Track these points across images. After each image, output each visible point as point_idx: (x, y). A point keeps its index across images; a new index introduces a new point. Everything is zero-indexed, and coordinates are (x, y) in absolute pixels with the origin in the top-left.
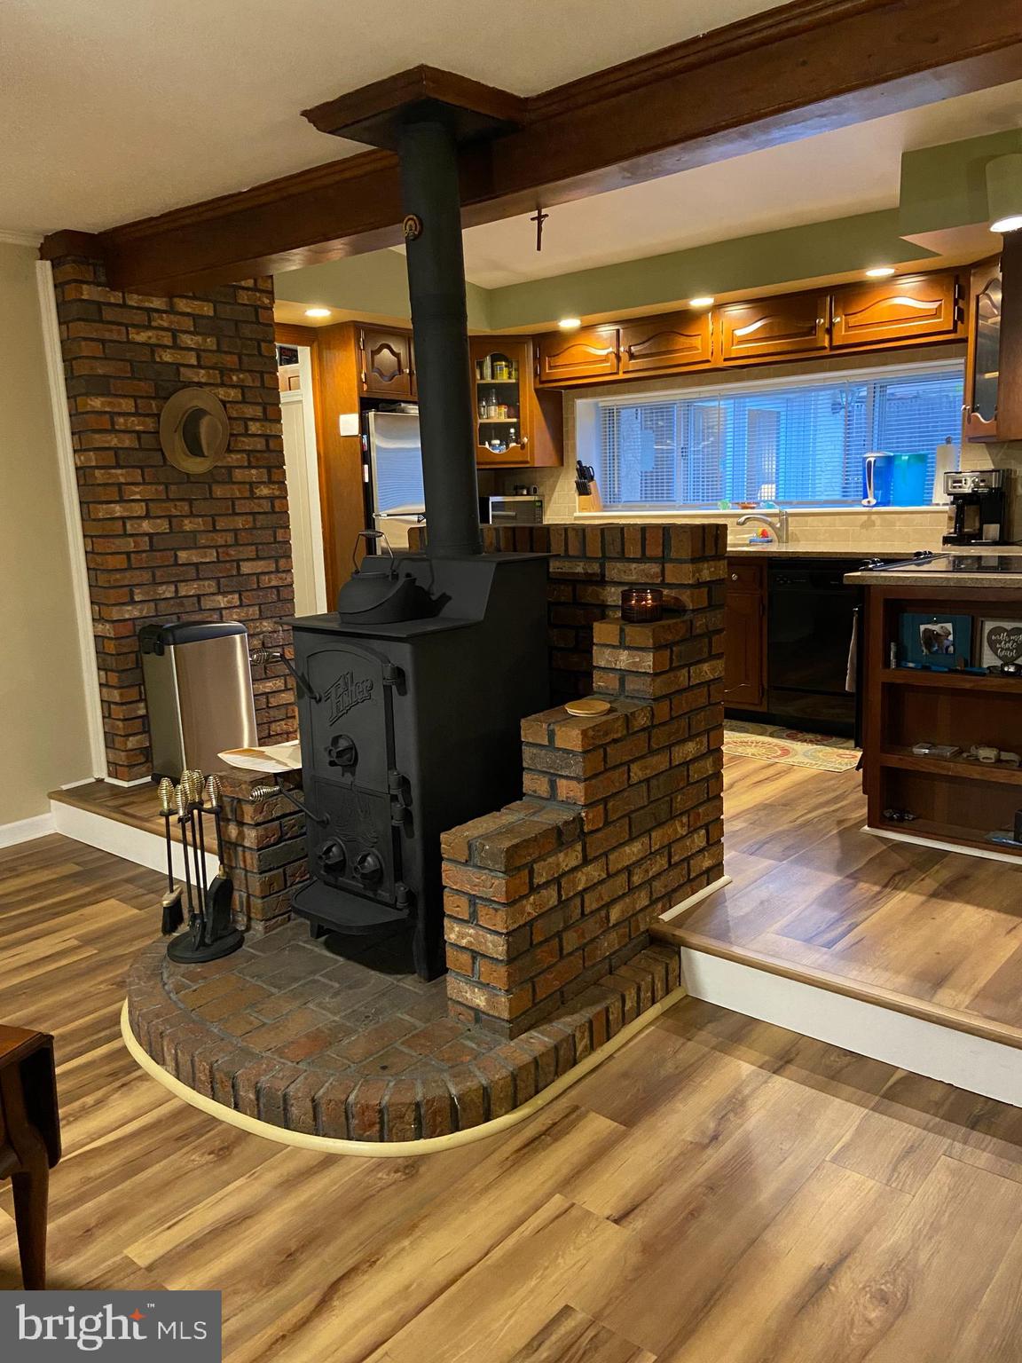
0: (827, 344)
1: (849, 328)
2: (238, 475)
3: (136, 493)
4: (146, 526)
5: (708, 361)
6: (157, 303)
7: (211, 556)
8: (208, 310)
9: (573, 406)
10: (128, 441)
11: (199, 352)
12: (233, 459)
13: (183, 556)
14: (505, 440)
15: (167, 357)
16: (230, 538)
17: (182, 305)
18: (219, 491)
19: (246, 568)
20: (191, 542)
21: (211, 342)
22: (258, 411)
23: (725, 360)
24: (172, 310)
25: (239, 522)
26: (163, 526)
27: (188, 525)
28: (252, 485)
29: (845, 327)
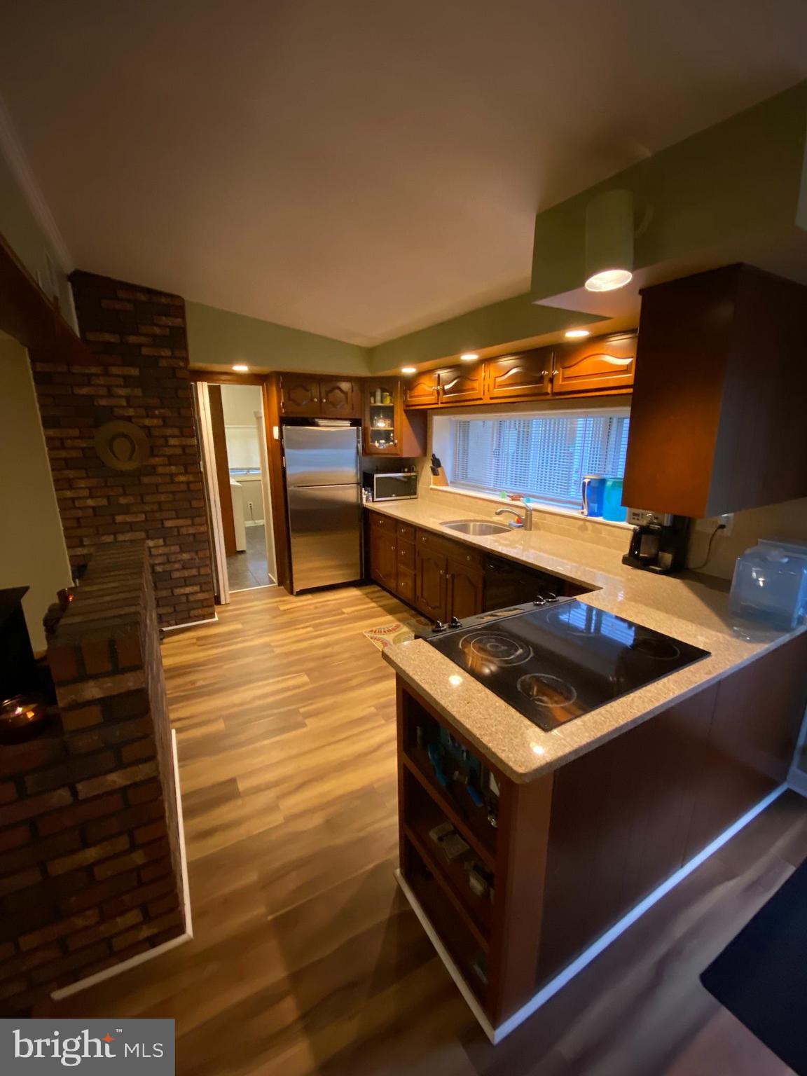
0: (549, 391)
1: (565, 379)
2: (161, 470)
3: (82, 484)
4: (90, 502)
5: (481, 399)
6: (93, 370)
7: (142, 517)
8: (135, 372)
9: (432, 420)
10: (74, 454)
11: (128, 398)
12: (157, 460)
13: (119, 519)
14: (388, 439)
15: (103, 402)
16: (156, 507)
17: (114, 370)
18: (146, 480)
19: (168, 524)
20: (126, 510)
21: (138, 392)
22: (176, 431)
23: (491, 398)
24: (106, 374)
25: (163, 498)
26: (104, 502)
27: (122, 501)
28: (172, 475)
29: (561, 377)
